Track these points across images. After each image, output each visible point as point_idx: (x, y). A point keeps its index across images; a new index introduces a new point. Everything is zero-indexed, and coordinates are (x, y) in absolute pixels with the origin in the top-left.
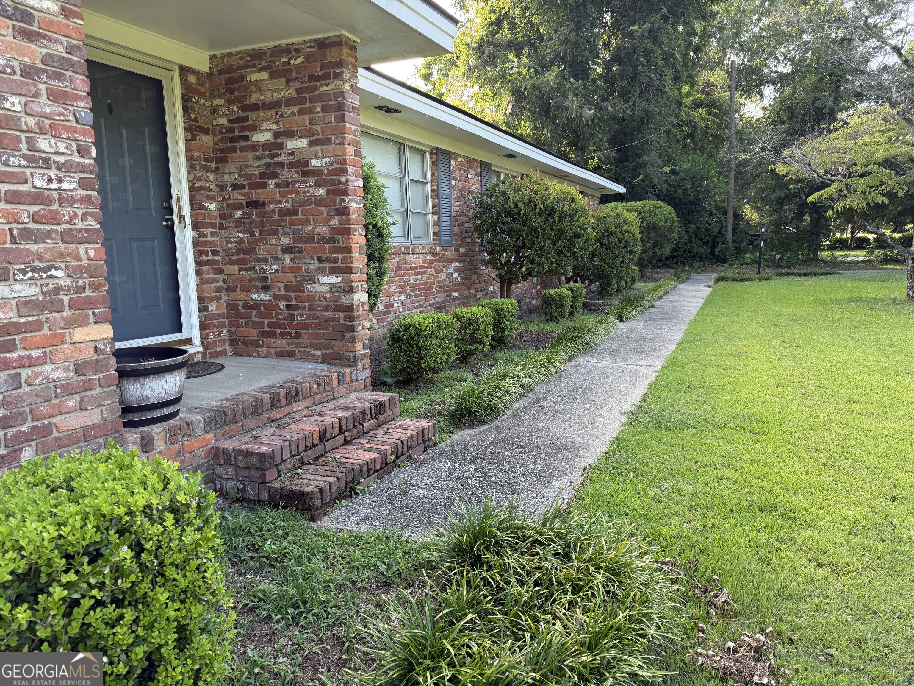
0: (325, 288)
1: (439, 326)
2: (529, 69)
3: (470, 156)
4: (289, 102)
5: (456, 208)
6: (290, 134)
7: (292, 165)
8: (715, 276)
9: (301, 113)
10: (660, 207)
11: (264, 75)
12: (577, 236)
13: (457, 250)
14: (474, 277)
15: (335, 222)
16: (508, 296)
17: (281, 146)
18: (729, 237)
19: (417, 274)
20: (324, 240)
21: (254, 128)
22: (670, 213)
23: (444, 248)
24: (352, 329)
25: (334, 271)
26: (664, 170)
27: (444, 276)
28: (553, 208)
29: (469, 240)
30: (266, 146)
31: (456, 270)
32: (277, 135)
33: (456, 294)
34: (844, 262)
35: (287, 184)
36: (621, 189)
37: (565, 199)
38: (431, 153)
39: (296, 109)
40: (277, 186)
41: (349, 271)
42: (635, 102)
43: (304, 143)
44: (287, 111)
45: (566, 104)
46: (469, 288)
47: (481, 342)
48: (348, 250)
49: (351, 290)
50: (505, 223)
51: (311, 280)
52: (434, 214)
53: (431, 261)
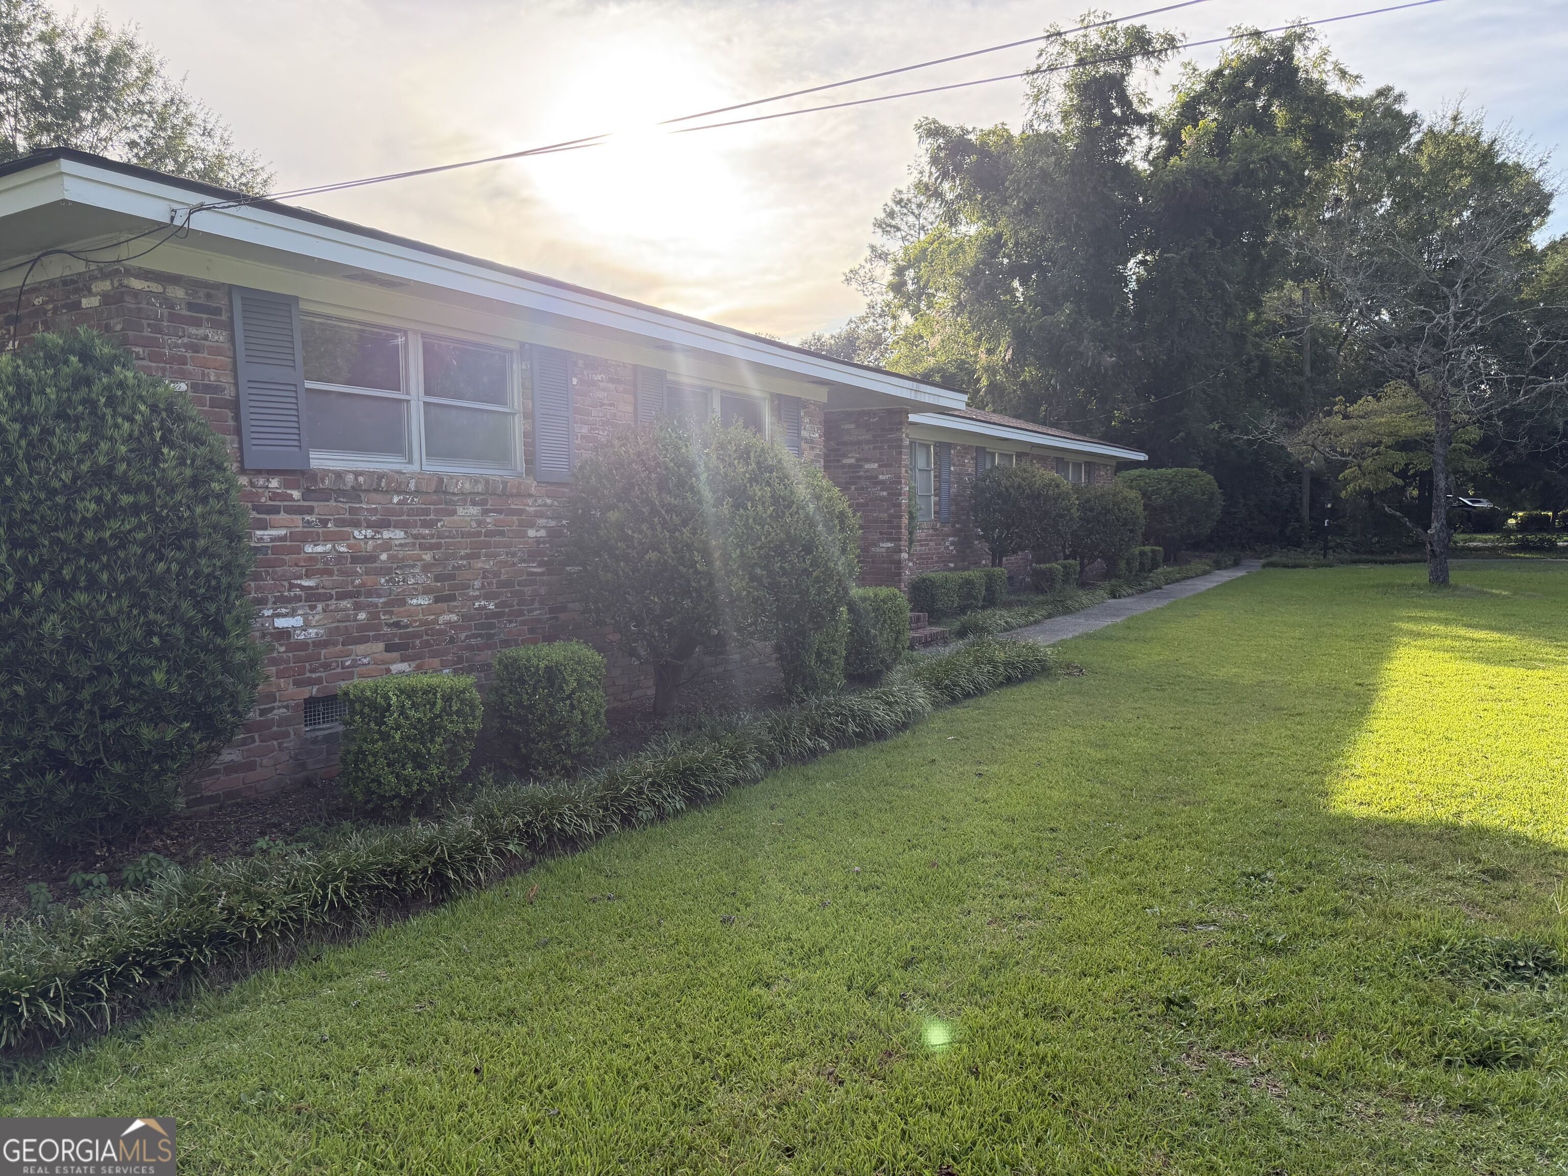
0: (884, 550)
1: (947, 581)
2: (1035, 307)
3: (967, 444)
4: (867, 442)
5: (954, 489)
6: (868, 461)
7: (867, 478)
8: (1262, 561)
9: (874, 448)
10: (1196, 476)
11: (853, 426)
12: (1062, 516)
13: (953, 526)
14: (968, 551)
15: (892, 511)
16: (1000, 565)
17: (861, 467)
18: (1305, 512)
19: (922, 545)
20: (884, 522)
21: (844, 456)
22: (1209, 484)
23: (944, 524)
24: (899, 575)
25: (889, 540)
26: (1211, 426)
27: (942, 549)
28: (1039, 493)
29: (964, 517)
30: (850, 466)
31: (952, 543)
32: (858, 460)
33: (952, 565)
34: (1469, 549)
35: (863, 489)
36: (1142, 457)
37: (1050, 485)
38: (935, 446)
39: (871, 446)
40: (856, 489)
41: (900, 540)
42: (1172, 342)
43: (876, 466)
44: (866, 447)
45: (1081, 349)
46: (963, 560)
47: (975, 598)
48: (900, 528)
49: (900, 551)
50: (997, 504)
51: (875, 545)
52: (935, 495)
53: (932, 535)
